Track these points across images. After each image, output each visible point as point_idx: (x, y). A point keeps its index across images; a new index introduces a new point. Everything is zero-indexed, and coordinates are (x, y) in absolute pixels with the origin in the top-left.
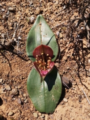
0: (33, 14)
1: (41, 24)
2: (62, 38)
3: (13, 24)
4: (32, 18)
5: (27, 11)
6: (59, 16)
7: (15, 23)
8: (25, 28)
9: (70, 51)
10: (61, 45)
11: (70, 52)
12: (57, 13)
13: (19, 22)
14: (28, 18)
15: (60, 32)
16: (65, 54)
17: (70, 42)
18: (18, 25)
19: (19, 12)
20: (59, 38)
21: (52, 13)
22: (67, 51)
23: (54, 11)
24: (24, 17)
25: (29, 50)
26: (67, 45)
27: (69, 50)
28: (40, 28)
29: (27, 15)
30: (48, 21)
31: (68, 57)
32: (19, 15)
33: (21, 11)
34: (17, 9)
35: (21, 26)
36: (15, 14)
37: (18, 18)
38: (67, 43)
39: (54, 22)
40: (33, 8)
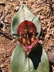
0: (18, 5)
1: (24, 11)
3: (2, 13)
4: (17, 8)
5: (14, 4)
6: (38, 5)
7: (4, 12)
8: (11, 14)
10: (43, 25)
12: (36, 3)
13: (7, 11)
14: (14, 8)
15: (41, 15)
16: (47, 32)
17: (51, 22)
18: (6, 13)
21: (32, 3)
22: (48, 29)
23: (34, 2)
24: (11, 8)
26: (48, 25)
27: (50, 29)
29: (13, 7)
30: (30, 8)
32: (7, 7)
33: (9, 5)
34: (6, 3)
35: (8, 13)
36: (4, 6)
37: (6, 9)
38: (47, 23)
40: (18, 2)
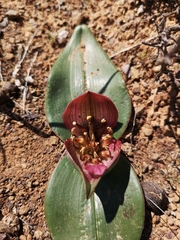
0: (65, 24)
1: (84, 47)
2: (138, 80)
3: (16, 48)
4: (62, 34)
5: (51, 19)
6: (127, 28)
7: (20, 46)
8: (44, 55)
9: (159, 112)
10: (136, 98)
11: (159, 116)
12: (122, 23)
13: (30, 42)
14: (53, 35)
15: (132, 65)
16: (147, 119)
17: (160, 90)
18: (26, 49)
19: (32, 21)
20: (128, 79)
21: (110, 22)
22: (151, 112)
23: (116, 17)
24: (43, 32)
25: (52, 108)
26: (151, 98)
27: (156, 110)
28: (82, 55)
29: (49, 28)
30: (101, 40)
31: (155, 128)
32: (30, 28)
33: (36, 19)
34: (26, 15)
35: (34, 51)
36: (22, 25)
37: (27, 34)
38: (149, 93)
39: (117, 41)
40: (65, 13)
